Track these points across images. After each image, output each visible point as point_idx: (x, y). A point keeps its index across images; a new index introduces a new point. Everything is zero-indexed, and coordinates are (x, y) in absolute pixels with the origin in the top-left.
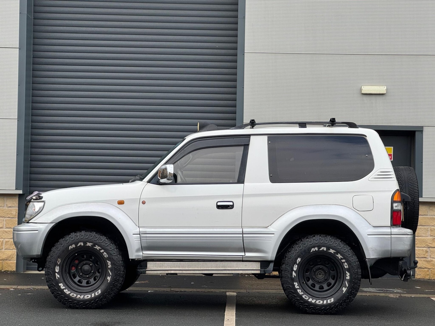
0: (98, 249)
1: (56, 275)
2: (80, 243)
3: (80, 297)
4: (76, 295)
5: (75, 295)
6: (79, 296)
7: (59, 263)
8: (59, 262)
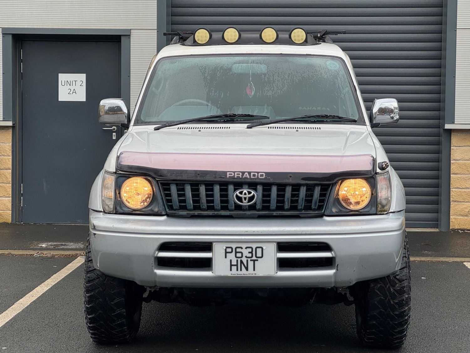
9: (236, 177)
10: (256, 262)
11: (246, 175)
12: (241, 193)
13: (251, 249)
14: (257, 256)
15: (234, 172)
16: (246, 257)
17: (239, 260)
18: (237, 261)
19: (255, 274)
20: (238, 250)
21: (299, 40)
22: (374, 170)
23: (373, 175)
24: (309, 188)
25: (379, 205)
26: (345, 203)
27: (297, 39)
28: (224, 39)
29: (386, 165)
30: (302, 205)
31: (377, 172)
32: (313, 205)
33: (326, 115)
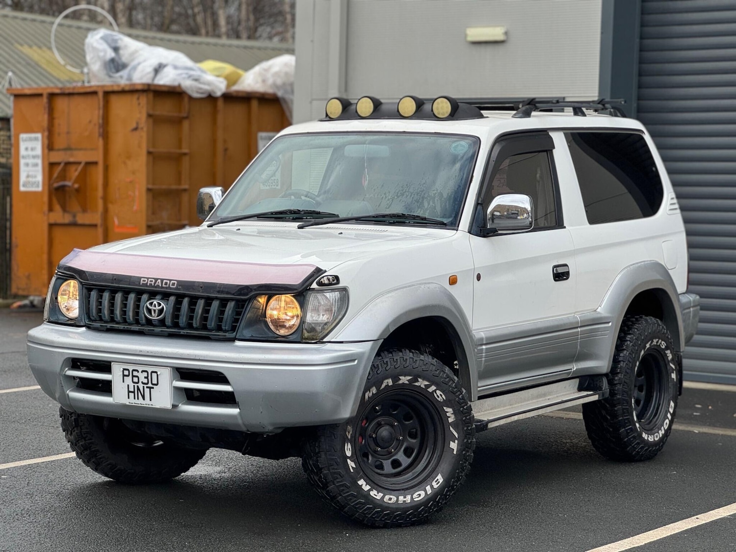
0: (423, 386)
1: (349, 463)
2: (386, 381)
3: (405, 499)
4: (396, 499)
5: (394, 499)
6: (401, 498)
7: (350, 434)
8: (349, 432)
9: (148, 284)
10: (151, 389)
11: (158, 283)
12: (151, 304)
13: (146, 373)
14: (153, 383)
15: (148, 278)
16: (142, 383)
17: (136, 385)
18: (134, 386)
19: (152, 405)
20: (135, 373)
21: (443, 114)
22: (303, 285)
23: (303, 292)
24: (224, 303)
25: (304, 331)
26: (274, 325)
27: (441, 111)
28: (356, 112)
29: (329, 280)
30: (212, 324)
31: (311, 287)
32: (223, 325)
33: (403, 214)
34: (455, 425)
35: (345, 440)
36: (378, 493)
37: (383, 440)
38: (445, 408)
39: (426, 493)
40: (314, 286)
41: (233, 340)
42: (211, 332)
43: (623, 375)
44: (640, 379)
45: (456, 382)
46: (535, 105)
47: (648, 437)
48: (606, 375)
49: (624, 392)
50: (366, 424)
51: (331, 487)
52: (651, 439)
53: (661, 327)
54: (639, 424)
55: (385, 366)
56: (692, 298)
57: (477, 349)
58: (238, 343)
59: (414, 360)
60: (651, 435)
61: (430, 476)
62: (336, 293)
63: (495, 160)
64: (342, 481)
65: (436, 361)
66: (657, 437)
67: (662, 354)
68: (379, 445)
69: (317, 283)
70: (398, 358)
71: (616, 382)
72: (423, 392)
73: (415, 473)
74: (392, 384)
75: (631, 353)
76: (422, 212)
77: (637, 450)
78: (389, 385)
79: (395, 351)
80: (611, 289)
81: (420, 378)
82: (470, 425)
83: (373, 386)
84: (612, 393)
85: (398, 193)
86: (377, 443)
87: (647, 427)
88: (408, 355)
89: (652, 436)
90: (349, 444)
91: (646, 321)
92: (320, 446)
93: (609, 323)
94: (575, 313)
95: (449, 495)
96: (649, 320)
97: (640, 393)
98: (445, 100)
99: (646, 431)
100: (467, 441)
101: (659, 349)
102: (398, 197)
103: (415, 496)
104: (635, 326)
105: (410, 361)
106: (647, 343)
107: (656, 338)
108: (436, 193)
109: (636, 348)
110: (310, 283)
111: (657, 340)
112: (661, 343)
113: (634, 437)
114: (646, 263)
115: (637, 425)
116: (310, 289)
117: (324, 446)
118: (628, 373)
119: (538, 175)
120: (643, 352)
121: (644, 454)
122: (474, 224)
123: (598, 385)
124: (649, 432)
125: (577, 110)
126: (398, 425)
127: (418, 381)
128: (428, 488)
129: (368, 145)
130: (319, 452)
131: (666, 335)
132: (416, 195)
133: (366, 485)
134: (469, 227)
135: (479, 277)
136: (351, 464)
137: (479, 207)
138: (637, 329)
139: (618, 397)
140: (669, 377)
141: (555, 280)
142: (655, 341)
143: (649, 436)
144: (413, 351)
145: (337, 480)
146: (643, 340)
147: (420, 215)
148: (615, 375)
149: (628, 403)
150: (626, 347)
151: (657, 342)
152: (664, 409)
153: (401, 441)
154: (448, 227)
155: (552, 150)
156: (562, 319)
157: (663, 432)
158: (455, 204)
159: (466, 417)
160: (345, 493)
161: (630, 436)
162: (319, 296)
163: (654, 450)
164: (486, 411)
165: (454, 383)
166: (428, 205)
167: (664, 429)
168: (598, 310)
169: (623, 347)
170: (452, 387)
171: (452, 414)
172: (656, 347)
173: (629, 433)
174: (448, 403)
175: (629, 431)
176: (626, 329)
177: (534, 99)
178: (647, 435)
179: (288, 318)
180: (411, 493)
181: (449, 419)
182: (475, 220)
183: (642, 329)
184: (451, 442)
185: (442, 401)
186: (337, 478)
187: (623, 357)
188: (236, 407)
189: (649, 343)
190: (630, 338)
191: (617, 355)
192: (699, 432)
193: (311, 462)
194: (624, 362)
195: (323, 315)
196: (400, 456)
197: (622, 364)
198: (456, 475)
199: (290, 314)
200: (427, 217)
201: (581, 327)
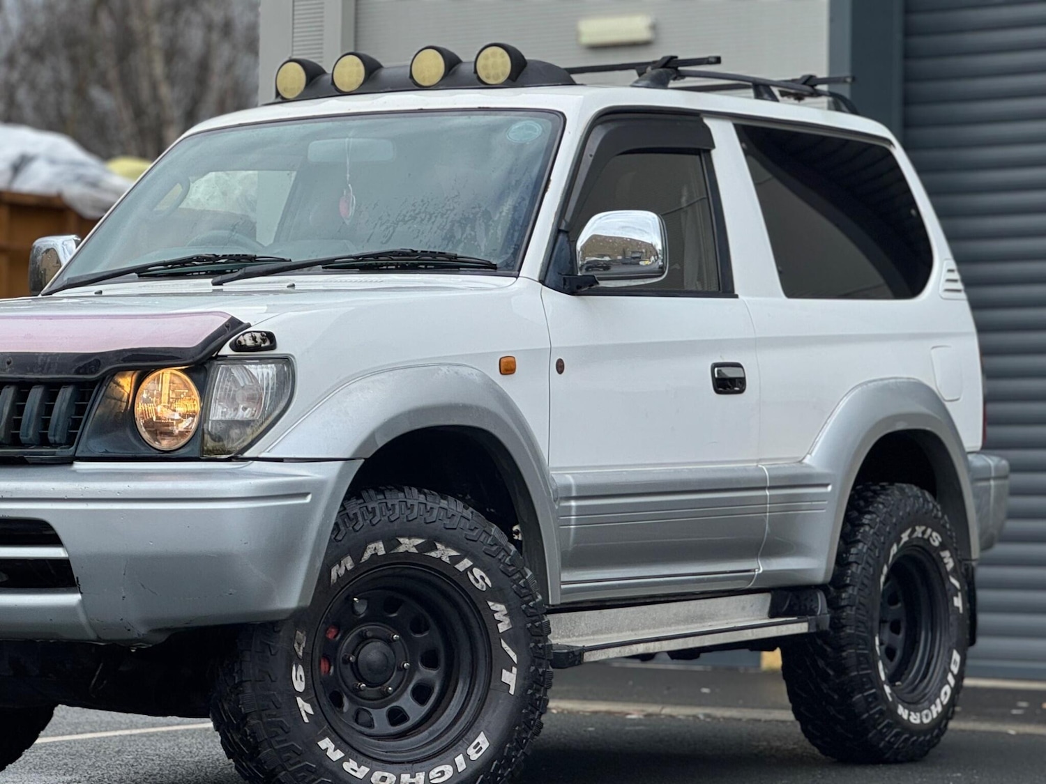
0: (445, 559)
1: (300, 706)
2: (372, 546)
3: (413, 780)
4: (394, 778)
5: (391, 778)
6: (406, 778)
7: (301, 648)
8: (299, 644)
21: (497, 77)
22: (204, 349)
23: (205, 363)
24: (52, 389)
25: (207, 437)
26: (149, 432)
27: (492, 72)
28: (333, 83)
29: (254, 339)
30: (28, 431)
31: (219, 354)
32: (50, 432)
33: (413, 251)
34: (510, 637)
35: (292, 659)
36: (359, 767)
37: (370, 670)
38: (490, 604)
39: (455, 769)
40: (226, 350)
41: (68, 461)
42: (27, 448)
43: (856, 589)
44: (893, 608)
45: (512, 554)
46: (676, 69)
47: (909, 715)
48: (822, 587)
49: (859, 621)
50: (335, 636)
51: (265, 752)
52: (915, 719)
53: (931, 505)
54: (891, 689)
55: (371, 516)
56: (992, 461)
57: (559, 505)
58: (79, 466)
59: (428, 508)
60: (915, 712)
61: (463, 736)
62: (269, 366)
63: (593, 154)
64: (285, 741)
65: (472, 513)
66: (927, 716)
67: (934, 559)
68: (362, 677)
69: (231, 346)
70: (396, 502)
71: (843, 603)
72: (445, 572)
73: (434, 732)
74: (384, 552)
75: (873, 547)
76: (450, 247)
77: (887, 739)
78: (379, 554)
79: (391, 490)
80: (831, 422)
81: (440, 542)
82: (541, 638)
83: (346, 556)
84: (836, 625)
85: (405, 216)
86: (360, 674)
87: (909, 697)
88: (415, 497)
89: (918, 714)
90: (300, 666)
91: (902, 490)
92: (242, 671)
93: (826, 485)
94: (759, 461)
95: (501, 776)
96: (907, 490)
97: (894, 635)
98: (500, 50)
99: (906, 705)
100: (537, 670)
101: (927, 548)
102: (405, 222)
103: (433, 774)
104: (879, 499)
105: (419, 509)
106: (903, 531)
107: (920, 525)
108: (477, 213)
109: (882, 539)
110: (218, 346)
111: (923, 528)
112: (931, 536)
113: (881, 712)
114: (899, 380)
115: (887, 689)
116: (217, 356)
117: (251, 671)
118: (866, 586)
119: (684, 199)
120: (894, 549)
121: (903, 748)
122: (551, 267)
123: (808, 606)
124: (912, 706)
125: (762, 89)
126: (400, 639)
127: (436, 549)
128: (460, 760)
129: (352, 139)
130: (241, 682)
131: (942, 522)
132: (439, 216)
133: (335, 750)
134: (541, 271)
135: (560, 367)
136: (305, 707)
137: (561, 237)
138: (883, 504)
139: (848, 631)
140: (950, 604)
141: (718, 392)
142: (919, 529)
143: (912, 713)
144: (426, 491)
145: (277, 739)
146: (895, 524)
147: (447, 251)
148: (842, 590)
149: (866, 645)
150: (862, 537)
151: (924, 533)
152: (941, 666)
153: (407, 671)
154: (498, 272)
155: (708, 152)
156: (733, 470)
157: (939, 709)
158: (514, 231)
159: (533, 622)
160: (292, 765)
161: (872, 709)
162: (236, 371)
163: (922, 741)
164: (582, 636)
165: (509, 555)
166: (462, 235)
167: (942, 703)
168: (806, 461)
169: (855, 535)
170: (504, 563)
171: (505, 615)
172: (921, 543)
173: (871, 703)
174: (496, 593)
175: (870, 700)
176: (862, 503)
177: (672, 58)
178: (907, 712)
179: (177, 416)
180: (426, 769)
181: (499, 625)
182: (552, 262)
183: (893, 505)
184: (504, 671)
185: (484, 589)
186: (277, 735)
187: (857, 554)
188: (75, 592)
189: (908, 532)
190: (870, 520)
191: (844, 553)
192: (1018, 735)
193: (226, 707)
194: (858, 564)
195: (245, 409)
196: (406, 702)
197: (854, 568)
198: (515, 736)
199: (181, 409)
200: (459, 254)
201: (771, 488)
